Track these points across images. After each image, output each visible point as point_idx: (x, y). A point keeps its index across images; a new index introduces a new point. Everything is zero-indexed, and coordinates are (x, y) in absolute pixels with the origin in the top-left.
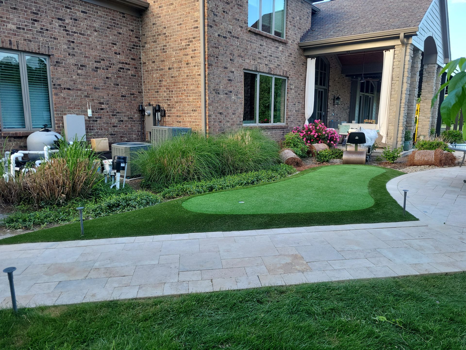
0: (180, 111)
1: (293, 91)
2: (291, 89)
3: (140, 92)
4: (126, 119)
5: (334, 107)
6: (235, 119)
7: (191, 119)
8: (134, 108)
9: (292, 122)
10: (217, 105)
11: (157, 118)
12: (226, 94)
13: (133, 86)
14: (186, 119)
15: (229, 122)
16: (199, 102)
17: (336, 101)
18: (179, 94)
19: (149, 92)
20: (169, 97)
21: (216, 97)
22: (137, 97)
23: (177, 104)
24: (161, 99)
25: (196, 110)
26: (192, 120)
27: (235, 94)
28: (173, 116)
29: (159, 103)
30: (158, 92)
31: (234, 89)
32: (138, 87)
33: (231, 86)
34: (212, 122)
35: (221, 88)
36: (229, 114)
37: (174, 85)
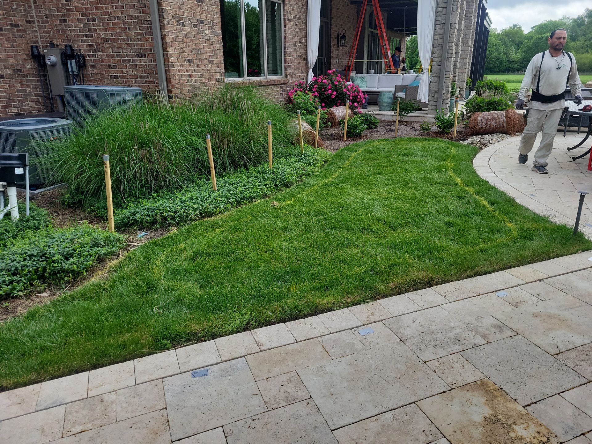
0: (113, 56)
1: (292, 23)
2: (289, 20)
3: (29, 22)
4: (9, 72)
5: (338, 50)
6: (212, 71)
7: (137, 71)
8: (22, 52)
9: (293, 73)
10: (181, 45)
11: (70, 70)
12: (195, 26)
13: (14, 10)
14: (127, 72)
15: (203, 75)
16: (150, 40)
17: (341, 42)
18: (108, 24)
19: (47, 22)
20: (90, 30)
21: (179, 31)
22: (25, 31)
23: (106, 45)
24: (73, 34)
25: (145, 54)
26: (140, 73)
27: (209, 27)
28: (101, 66)
29: (70, 41)
30: (65, 21)
31: (207, 17)
32: (25, 11)
33: (202, 12)
34: (177, 77)
35: (186, 14)
36: (203, 61)
37: (97, 8)
